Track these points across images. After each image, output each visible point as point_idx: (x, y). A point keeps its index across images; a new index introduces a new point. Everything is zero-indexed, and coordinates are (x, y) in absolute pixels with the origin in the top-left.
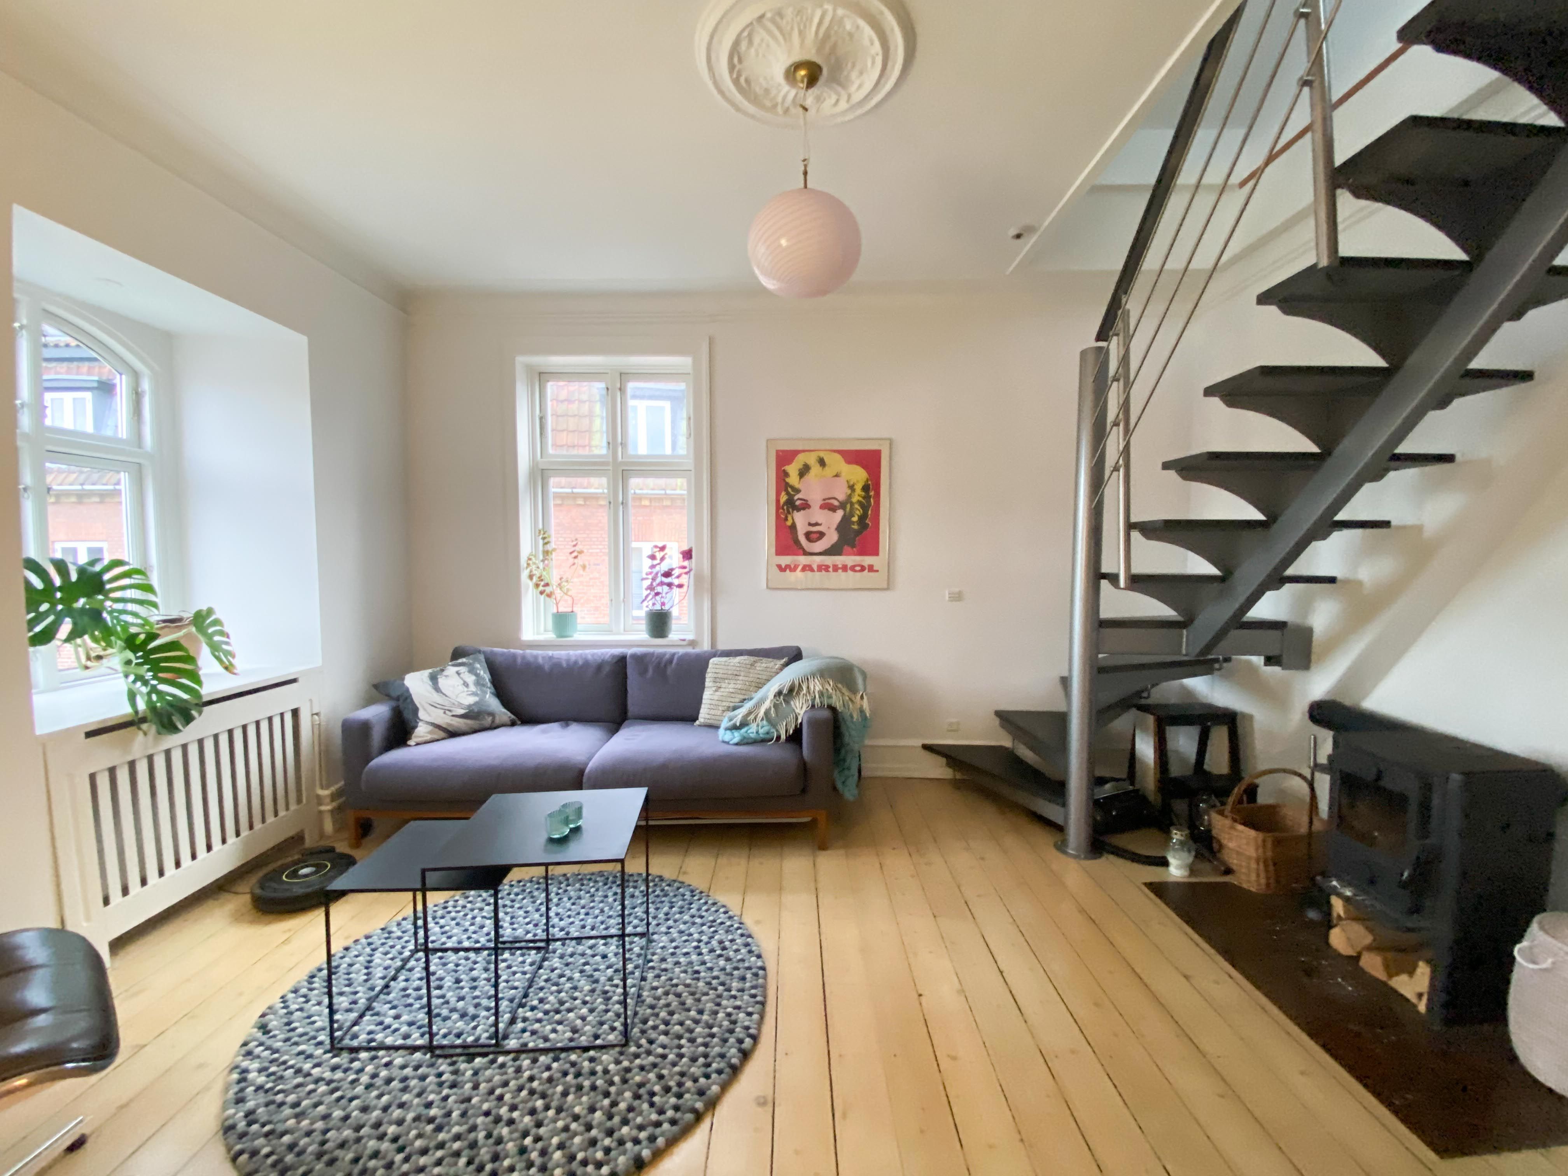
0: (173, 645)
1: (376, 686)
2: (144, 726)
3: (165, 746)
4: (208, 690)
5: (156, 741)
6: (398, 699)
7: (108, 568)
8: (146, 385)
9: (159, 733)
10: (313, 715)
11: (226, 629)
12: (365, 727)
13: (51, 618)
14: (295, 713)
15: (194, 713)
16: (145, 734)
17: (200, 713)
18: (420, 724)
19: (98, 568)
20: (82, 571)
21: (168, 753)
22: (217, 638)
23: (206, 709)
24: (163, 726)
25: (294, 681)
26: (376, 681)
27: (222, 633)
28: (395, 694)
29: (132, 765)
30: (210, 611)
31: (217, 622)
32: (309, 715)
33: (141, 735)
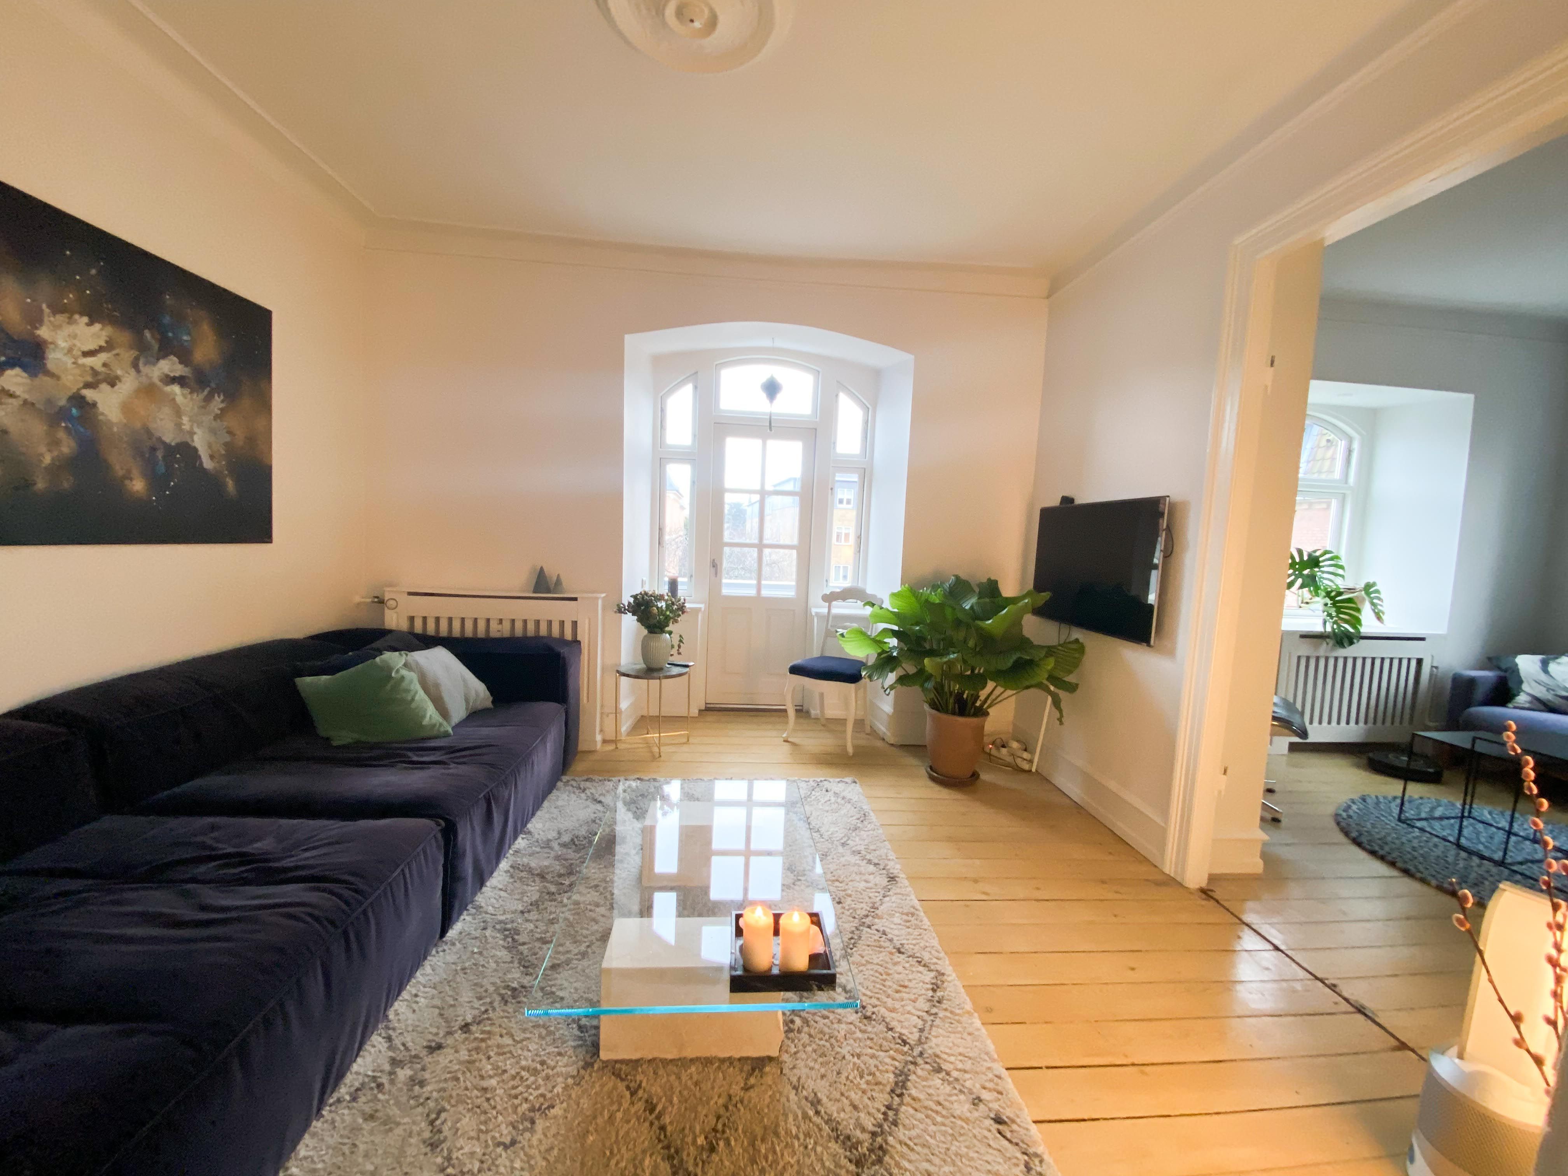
0: (1350, 600)
1: (1489, 659)
2: (1328, 640)
3: (1335, 654)
4: (1364, 630)
5: (1332, 650)
6: (1506, 671)
7: (1322, 555)
8: (1356, 446)
9: (1334, 645)
10: (1432, 667)
11: (1382, 596)
12: (1471, 682)
13: (1293, 577)
14: (1420, 662)
15: (1355, 641)
16: (1327, 644)
17: (1358, 641)
18: (1522, 694)
19: (1318, 554)
20: (1310, 555)
21: (1336, 659)
22: (1375, 601)
23: (1362, 641)
24: (1337, 643)
25: (1423, 639)
26: (1491, 656)
27: (1379, 599)
28: (1504, 667)
29: (1318, 659)
30: (1374, 584)
31: (1377, 591)
32: (1429, 667)
33: (1325, 645)
